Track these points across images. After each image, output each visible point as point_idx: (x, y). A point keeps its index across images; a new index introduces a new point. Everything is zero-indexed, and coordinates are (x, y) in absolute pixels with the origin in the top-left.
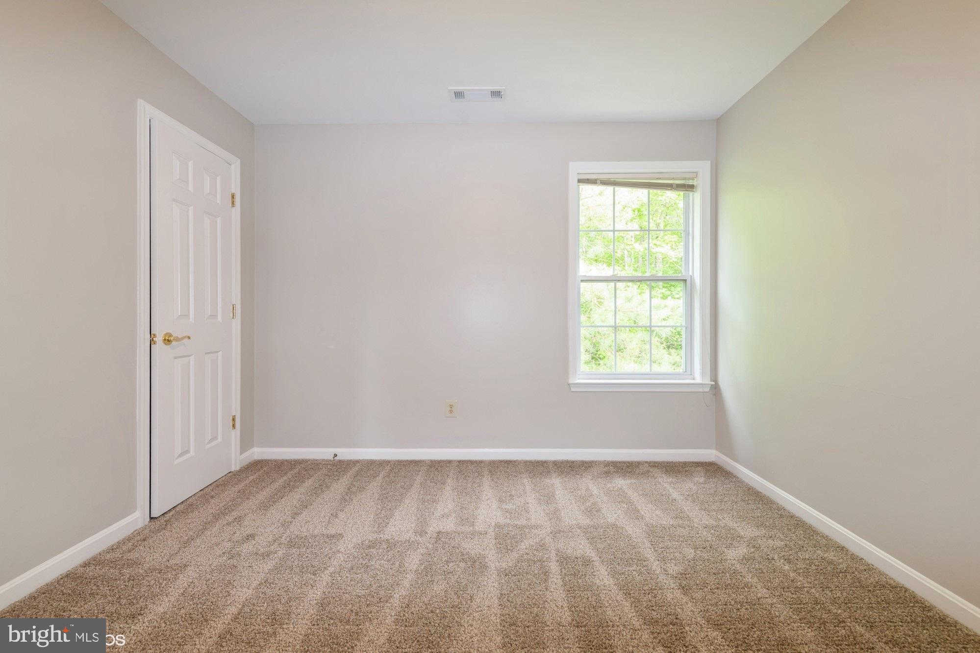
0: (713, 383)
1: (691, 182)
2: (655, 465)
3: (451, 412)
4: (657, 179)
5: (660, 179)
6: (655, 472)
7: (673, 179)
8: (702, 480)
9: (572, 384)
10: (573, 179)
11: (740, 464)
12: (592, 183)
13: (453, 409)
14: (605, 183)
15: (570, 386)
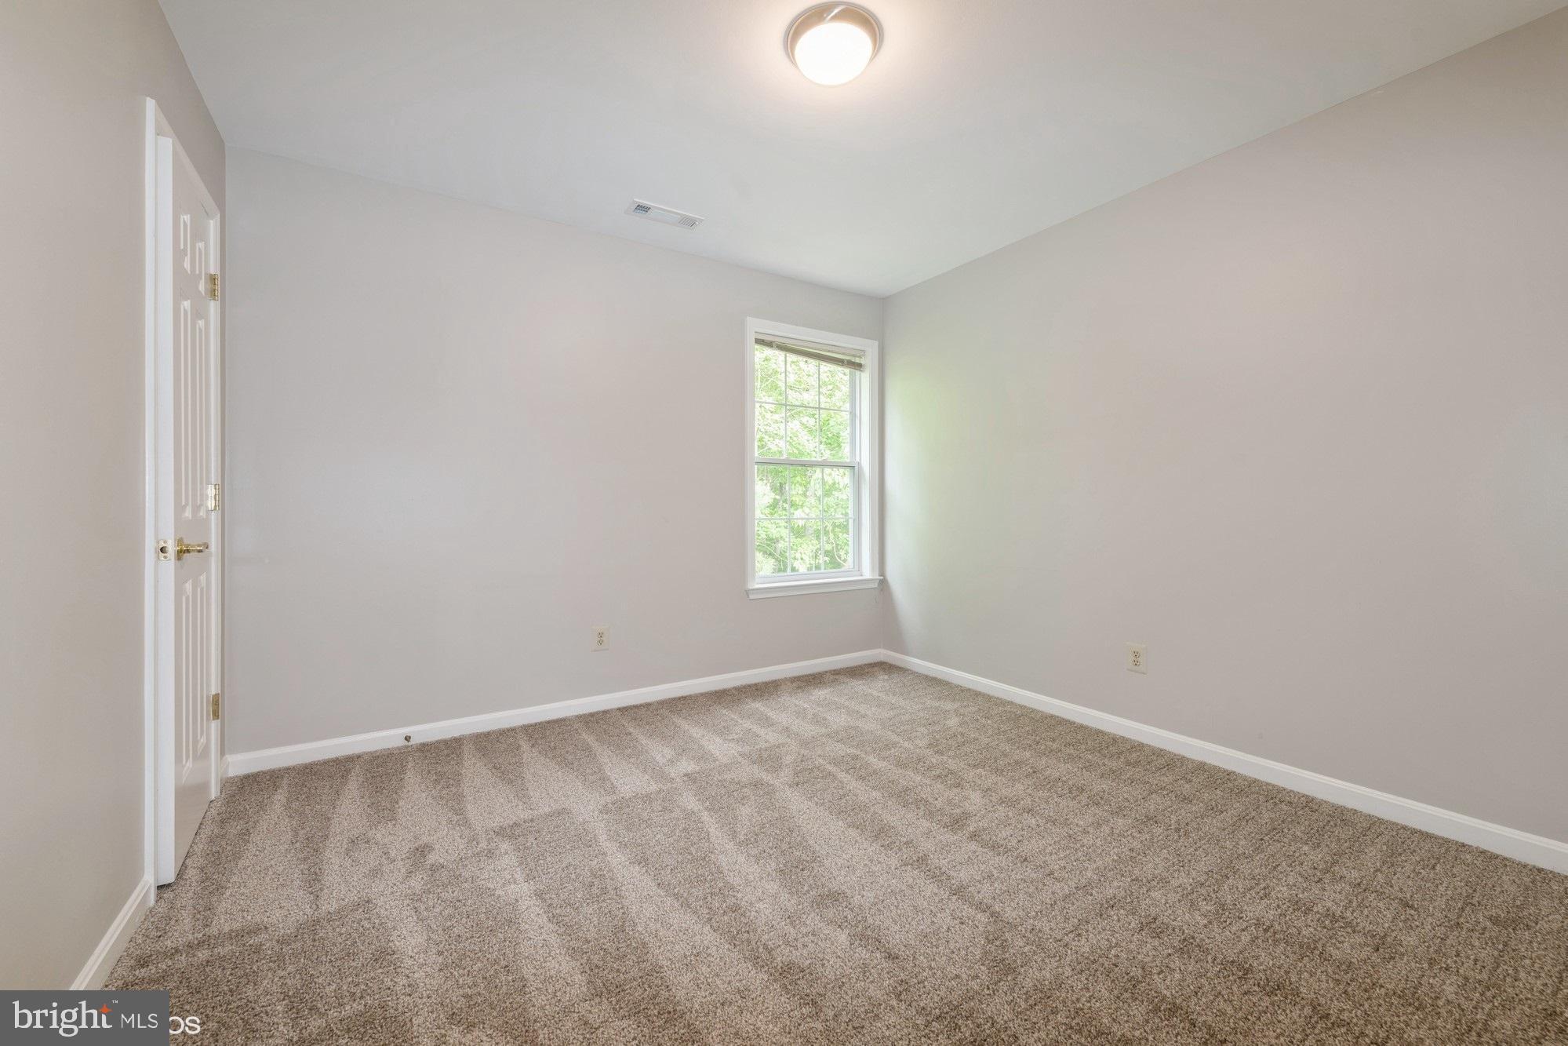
0: (882, 578)
1: (857, 360)
2: (837, 673)
3: (600, 642)
4: (829, 351)
5: (832, 352)
6: (842, 678)
7: (843, 354)
8: (886, 677)
9: (753, 590)
10: (750, 338)
11: (913, 656)
12: (768, 346)
13: (604, 638)
14: (782, 348)
15: (747, 592)
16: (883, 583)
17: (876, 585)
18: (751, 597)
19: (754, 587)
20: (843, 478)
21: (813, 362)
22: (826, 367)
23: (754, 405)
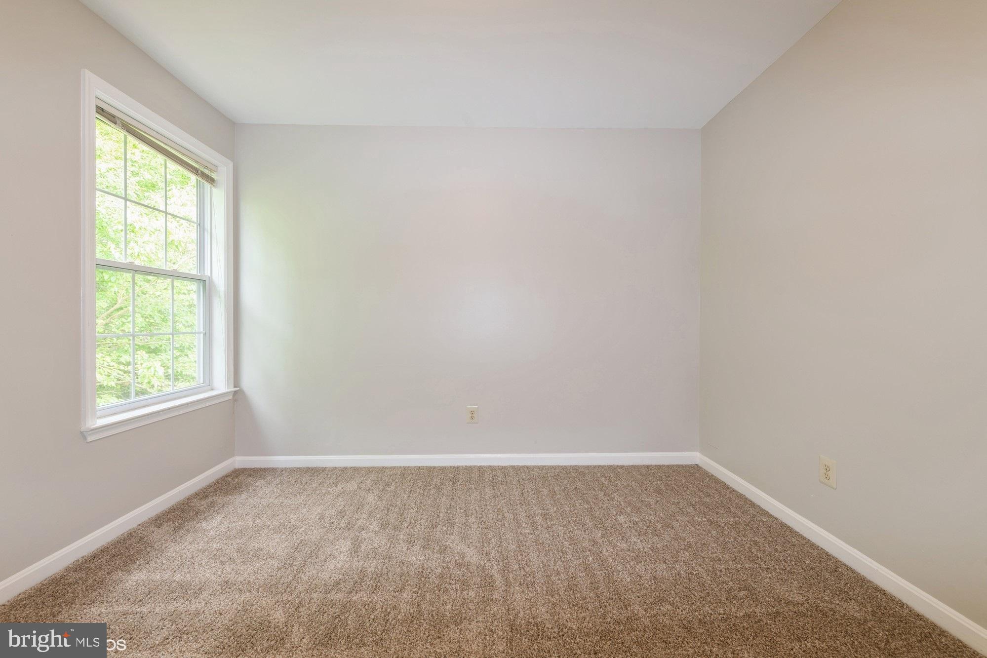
0: (237, 389)
1: (209, 173)
5: (184, 154)
7: (197, 162)
9: (91, 430)
10: (90, 102)
12: (110, 120)
15: (83, 435)
16: (238, 396)
17: (231, 397)
18: (90, 439)
19: (95, 426)
20: (190, 292)
21: (160, 158)
22: (172, 166)
23: (95, 194)
